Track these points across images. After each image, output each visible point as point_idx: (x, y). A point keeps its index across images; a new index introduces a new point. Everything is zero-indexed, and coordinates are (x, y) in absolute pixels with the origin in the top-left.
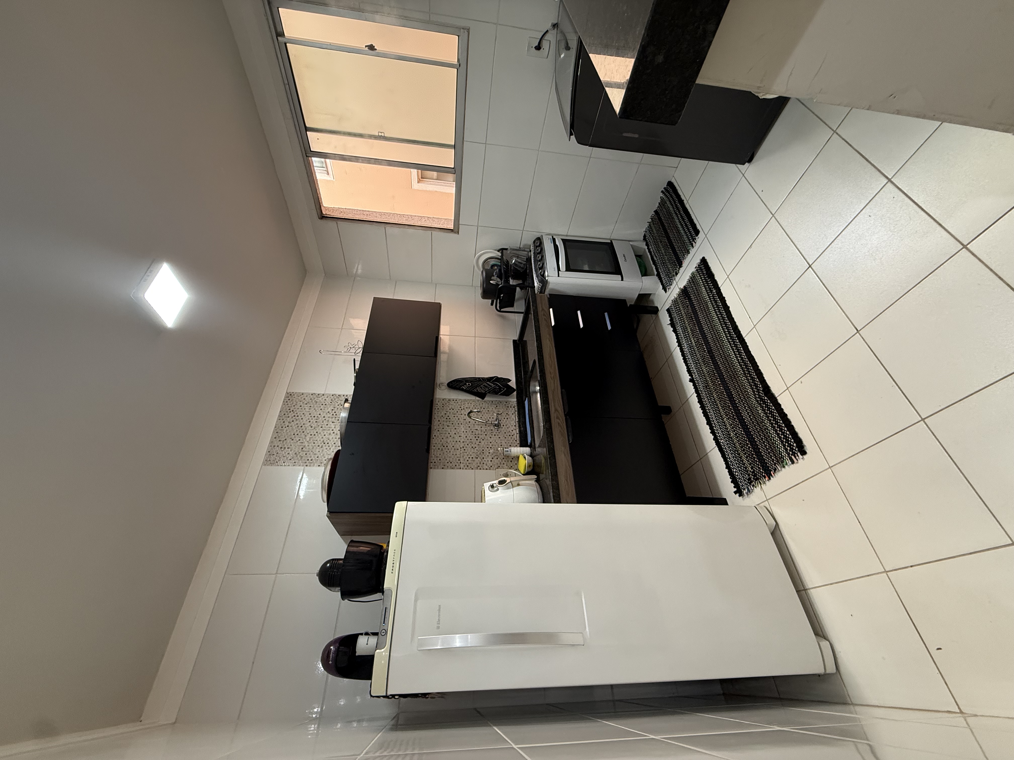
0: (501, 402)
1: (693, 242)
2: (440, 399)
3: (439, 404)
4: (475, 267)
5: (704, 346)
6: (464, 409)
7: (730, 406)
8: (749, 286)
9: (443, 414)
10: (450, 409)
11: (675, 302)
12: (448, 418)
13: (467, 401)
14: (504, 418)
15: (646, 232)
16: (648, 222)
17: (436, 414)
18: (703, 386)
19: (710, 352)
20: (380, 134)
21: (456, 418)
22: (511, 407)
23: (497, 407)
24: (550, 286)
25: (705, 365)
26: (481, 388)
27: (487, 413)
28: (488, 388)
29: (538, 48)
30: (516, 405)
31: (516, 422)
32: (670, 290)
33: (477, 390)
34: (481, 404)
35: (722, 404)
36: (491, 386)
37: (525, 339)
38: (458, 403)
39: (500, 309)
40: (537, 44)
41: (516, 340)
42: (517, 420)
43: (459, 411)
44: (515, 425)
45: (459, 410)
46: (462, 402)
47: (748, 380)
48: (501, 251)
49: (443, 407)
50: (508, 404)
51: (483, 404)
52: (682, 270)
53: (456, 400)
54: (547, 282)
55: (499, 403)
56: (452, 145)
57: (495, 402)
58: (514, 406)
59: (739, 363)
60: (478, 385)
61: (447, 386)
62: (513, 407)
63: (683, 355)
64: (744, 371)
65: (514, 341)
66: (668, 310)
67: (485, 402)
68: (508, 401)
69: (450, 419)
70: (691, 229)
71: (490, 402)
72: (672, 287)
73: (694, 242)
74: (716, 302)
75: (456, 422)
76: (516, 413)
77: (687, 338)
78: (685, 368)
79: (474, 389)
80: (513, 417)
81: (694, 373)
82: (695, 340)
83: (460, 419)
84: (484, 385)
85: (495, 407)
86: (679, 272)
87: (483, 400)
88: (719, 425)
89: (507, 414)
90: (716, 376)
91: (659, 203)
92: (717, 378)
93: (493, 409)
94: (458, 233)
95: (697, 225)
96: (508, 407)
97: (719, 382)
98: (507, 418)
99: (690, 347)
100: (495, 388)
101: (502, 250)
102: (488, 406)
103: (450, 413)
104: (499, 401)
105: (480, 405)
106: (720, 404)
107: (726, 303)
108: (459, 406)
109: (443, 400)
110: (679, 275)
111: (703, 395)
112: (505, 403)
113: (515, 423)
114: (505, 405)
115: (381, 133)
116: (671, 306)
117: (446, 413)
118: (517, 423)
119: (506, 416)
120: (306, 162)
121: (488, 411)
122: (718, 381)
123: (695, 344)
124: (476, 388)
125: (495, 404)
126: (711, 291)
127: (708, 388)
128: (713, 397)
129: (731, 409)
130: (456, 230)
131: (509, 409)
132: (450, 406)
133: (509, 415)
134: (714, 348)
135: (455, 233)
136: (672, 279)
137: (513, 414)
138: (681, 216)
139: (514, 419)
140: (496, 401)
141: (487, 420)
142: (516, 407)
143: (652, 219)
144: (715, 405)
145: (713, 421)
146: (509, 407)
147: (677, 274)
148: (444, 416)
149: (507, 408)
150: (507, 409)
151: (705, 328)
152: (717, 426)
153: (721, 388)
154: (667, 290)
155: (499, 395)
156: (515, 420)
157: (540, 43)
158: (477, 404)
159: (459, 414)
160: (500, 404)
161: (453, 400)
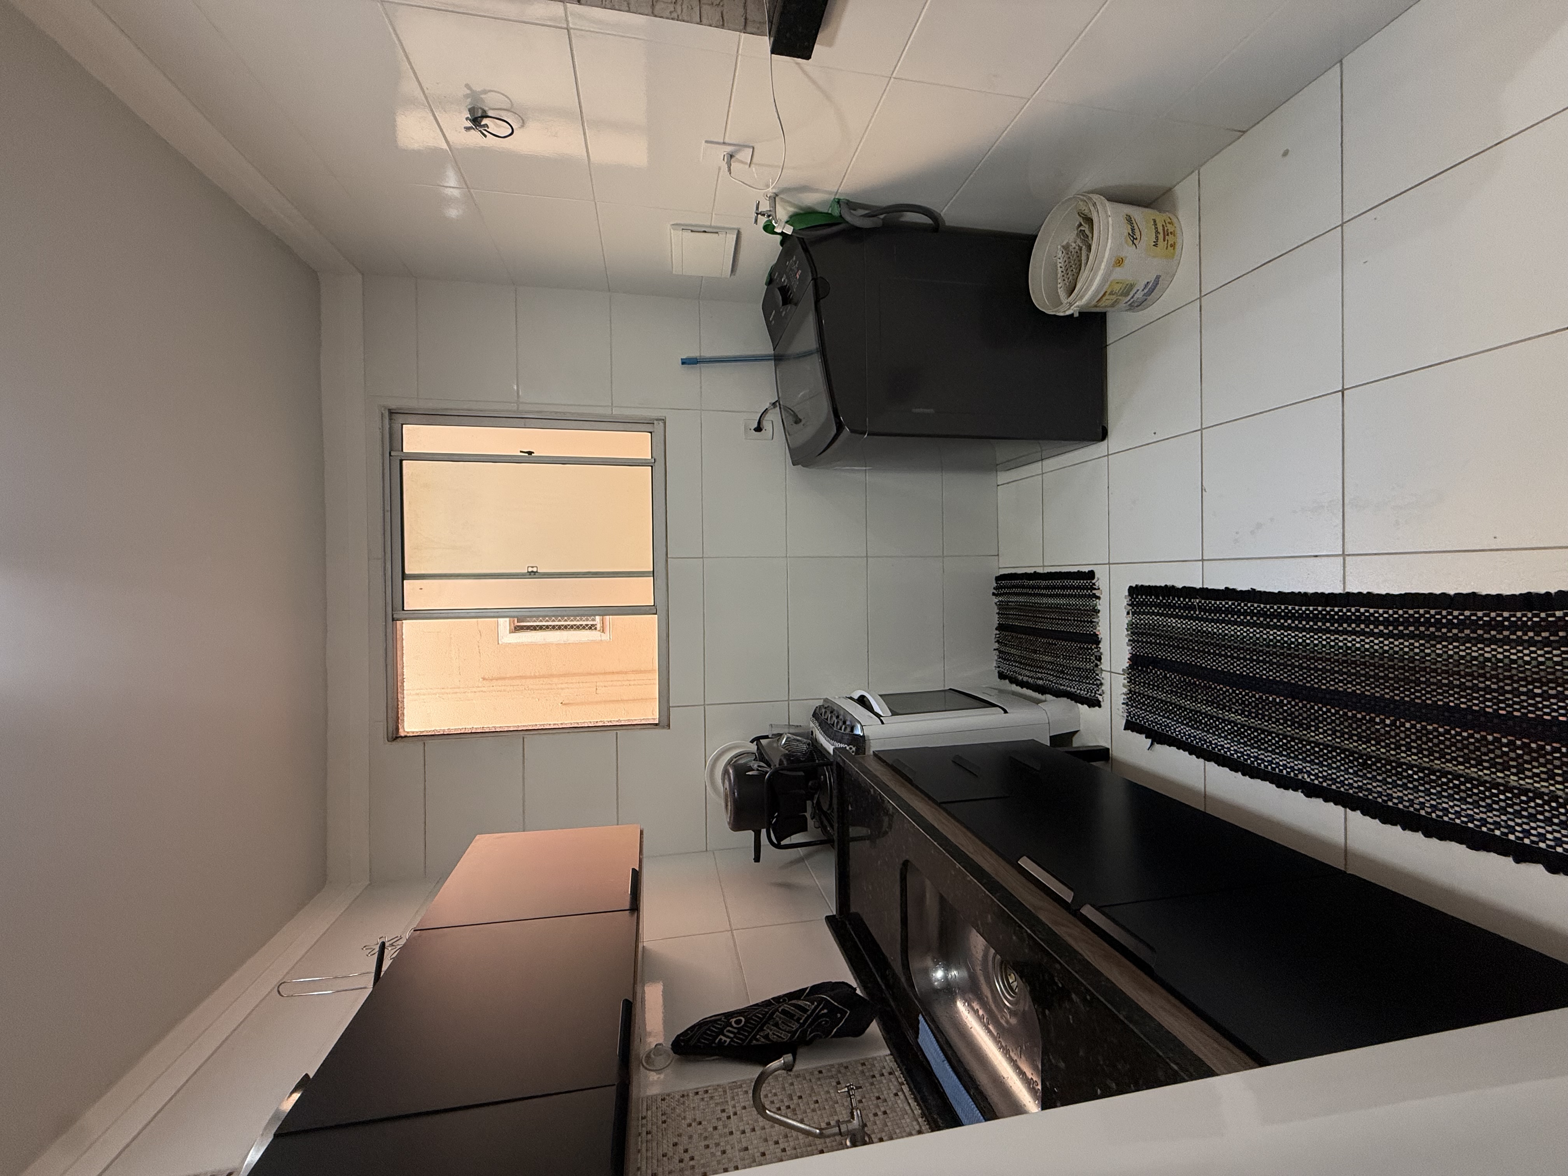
0: (846, 1067)
1: (1094, 592)
2: (653, 1098)
3: (649, 1118)
4: (708, 788)
5: (1267, 698)
6: (735, 1114)
7: (1484, 738)
8: (1259, 526)
9: (666, 1147)
10: (690, 1125)
11: (1133, 698)
12: (687, 1157)
13: (741, 1086)
14: (876, 1115)
15: (999, 667)
16: (995, 650)
17: (644, 1150)
18: (1355, 773)
19: (1294, 692)
20: (530, 569)
21: (713, 1149)
22: (882, 1075)
23: (838, 1083)
24: (874, 746)
25: (1309, 727)
26: (776, 1025)
27: (814, 1110)
28: (798, 1020)
29: (759, 429)
30: (894, 1065)
31: (917, 1120)
32: (1107, 696)
33: (766, 1037)
34: (787, 1085)
35: (1455, 759)
36: (804, 1010)
37: (853, 910)
38: (712, 1098)
39: (779, 839)
40: (756, 425)
41: (834, 916)
42: (918, 1112)
43: (720, 1125)
44: (917, 1127)
45: (719, 1119)
46: (725, 1092)
47: (1456, 638)
48: (755, 743)
49: (664, 1122)
50: (870, 1070)
51: (792, 1084)
52: (1104, 646)
53: (706, 1092)
54: (864, 741)
55: (843, 1070)
56: (649, 572)
57: (829, 1071)
58: (889, 1070)
59: (1391, 635)
60: (764, 1015)
61: (671, 1052)
62: (890, 1073)
63: (1235, 765)
64: (1421, 636)
65: (829, 919)
66: (1130, 726)
67: (797, 1076)
68: (867, 1059)
69: (692, 1159)
70: (1076, 583)
71: (812, 1073)
72: (1105, 688)
73: (1095, 589)
74: (1218, 610)
75: (715, 1163)
76: (905, 1088)
77: (1213, 725)
78: (1267, 788)
79: (757, 1033)
80: (900, 1101)
81: (1301, 771)
82: (1237, 711)
83: (729, 1151)
84: (784, 1012)
85: (834, 1084)
86: (1101, 654)
87: (792, 1073)
88: (1518, 814)
89: (878, 1098)
90: (1364, 718)
91: (998, 613)
92: (1372, 720)
93: (828, 1092)
94: (669, 726)
95: (1081, 570)
96: (874, 1076)
97: (1388, 722)
98: (885, 1113)
99: (1238, 733)
100: (819, 1016)
101: (757, 740)
102: (812, 1089)
103: (691, 1137)
104: (841, 1065)
105: (784, 1089)
106: (1449, 761)
107: (1241, 591)
108: (719, 1108)
109: (663, 1100)
110: (1105, 659)
111: (1377, 789)
112: (860, 1068)
113: (915, 1123)
114: (863, 1072)
115: (532, 567)
116: (1129, 713)
117: (676, 1140)
118: (920, 1120)
119: (878, 1106)
120: (389, 630)
121: (817, 1102)
122: (1382, 721)
123: (1246, 716)
124: (761, 1029)
125: (832, 1077)
126: (1192, 608)
127: (1374, 764)
128: (1411, 767)
129: (1496, 740)
130: (665, 722)
131: (881, 1082)
132: (689, 1116)
133: (885, 1101)
134: (1295, 678)
135: (663, 727)
136: (1097, 675)
137: (896, 1095)
138: (1046, 588)
139: (907, 1108)
140: (832, 1066)
141: (823, 1125)
142: (898, 1073)
143: (998, 642)
144: (1439, 778)
145: (1484, 822)
146: (877, 1076)
147: (1100, 659)
148: (670, 1154)
149: (871, 1080)
150: (872, 1084)
151: (1238, 668)
152: (1511, 823)
153: (1408, 725)
154: (1100, 698)
155: (834, 1036)
156: (909, 1111)
157: (759, 423)
158: (773, 1087)
159: (721, 1136)
160: (845, 1075)
161: (697, 1093)
